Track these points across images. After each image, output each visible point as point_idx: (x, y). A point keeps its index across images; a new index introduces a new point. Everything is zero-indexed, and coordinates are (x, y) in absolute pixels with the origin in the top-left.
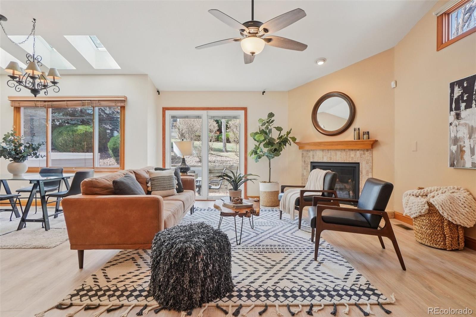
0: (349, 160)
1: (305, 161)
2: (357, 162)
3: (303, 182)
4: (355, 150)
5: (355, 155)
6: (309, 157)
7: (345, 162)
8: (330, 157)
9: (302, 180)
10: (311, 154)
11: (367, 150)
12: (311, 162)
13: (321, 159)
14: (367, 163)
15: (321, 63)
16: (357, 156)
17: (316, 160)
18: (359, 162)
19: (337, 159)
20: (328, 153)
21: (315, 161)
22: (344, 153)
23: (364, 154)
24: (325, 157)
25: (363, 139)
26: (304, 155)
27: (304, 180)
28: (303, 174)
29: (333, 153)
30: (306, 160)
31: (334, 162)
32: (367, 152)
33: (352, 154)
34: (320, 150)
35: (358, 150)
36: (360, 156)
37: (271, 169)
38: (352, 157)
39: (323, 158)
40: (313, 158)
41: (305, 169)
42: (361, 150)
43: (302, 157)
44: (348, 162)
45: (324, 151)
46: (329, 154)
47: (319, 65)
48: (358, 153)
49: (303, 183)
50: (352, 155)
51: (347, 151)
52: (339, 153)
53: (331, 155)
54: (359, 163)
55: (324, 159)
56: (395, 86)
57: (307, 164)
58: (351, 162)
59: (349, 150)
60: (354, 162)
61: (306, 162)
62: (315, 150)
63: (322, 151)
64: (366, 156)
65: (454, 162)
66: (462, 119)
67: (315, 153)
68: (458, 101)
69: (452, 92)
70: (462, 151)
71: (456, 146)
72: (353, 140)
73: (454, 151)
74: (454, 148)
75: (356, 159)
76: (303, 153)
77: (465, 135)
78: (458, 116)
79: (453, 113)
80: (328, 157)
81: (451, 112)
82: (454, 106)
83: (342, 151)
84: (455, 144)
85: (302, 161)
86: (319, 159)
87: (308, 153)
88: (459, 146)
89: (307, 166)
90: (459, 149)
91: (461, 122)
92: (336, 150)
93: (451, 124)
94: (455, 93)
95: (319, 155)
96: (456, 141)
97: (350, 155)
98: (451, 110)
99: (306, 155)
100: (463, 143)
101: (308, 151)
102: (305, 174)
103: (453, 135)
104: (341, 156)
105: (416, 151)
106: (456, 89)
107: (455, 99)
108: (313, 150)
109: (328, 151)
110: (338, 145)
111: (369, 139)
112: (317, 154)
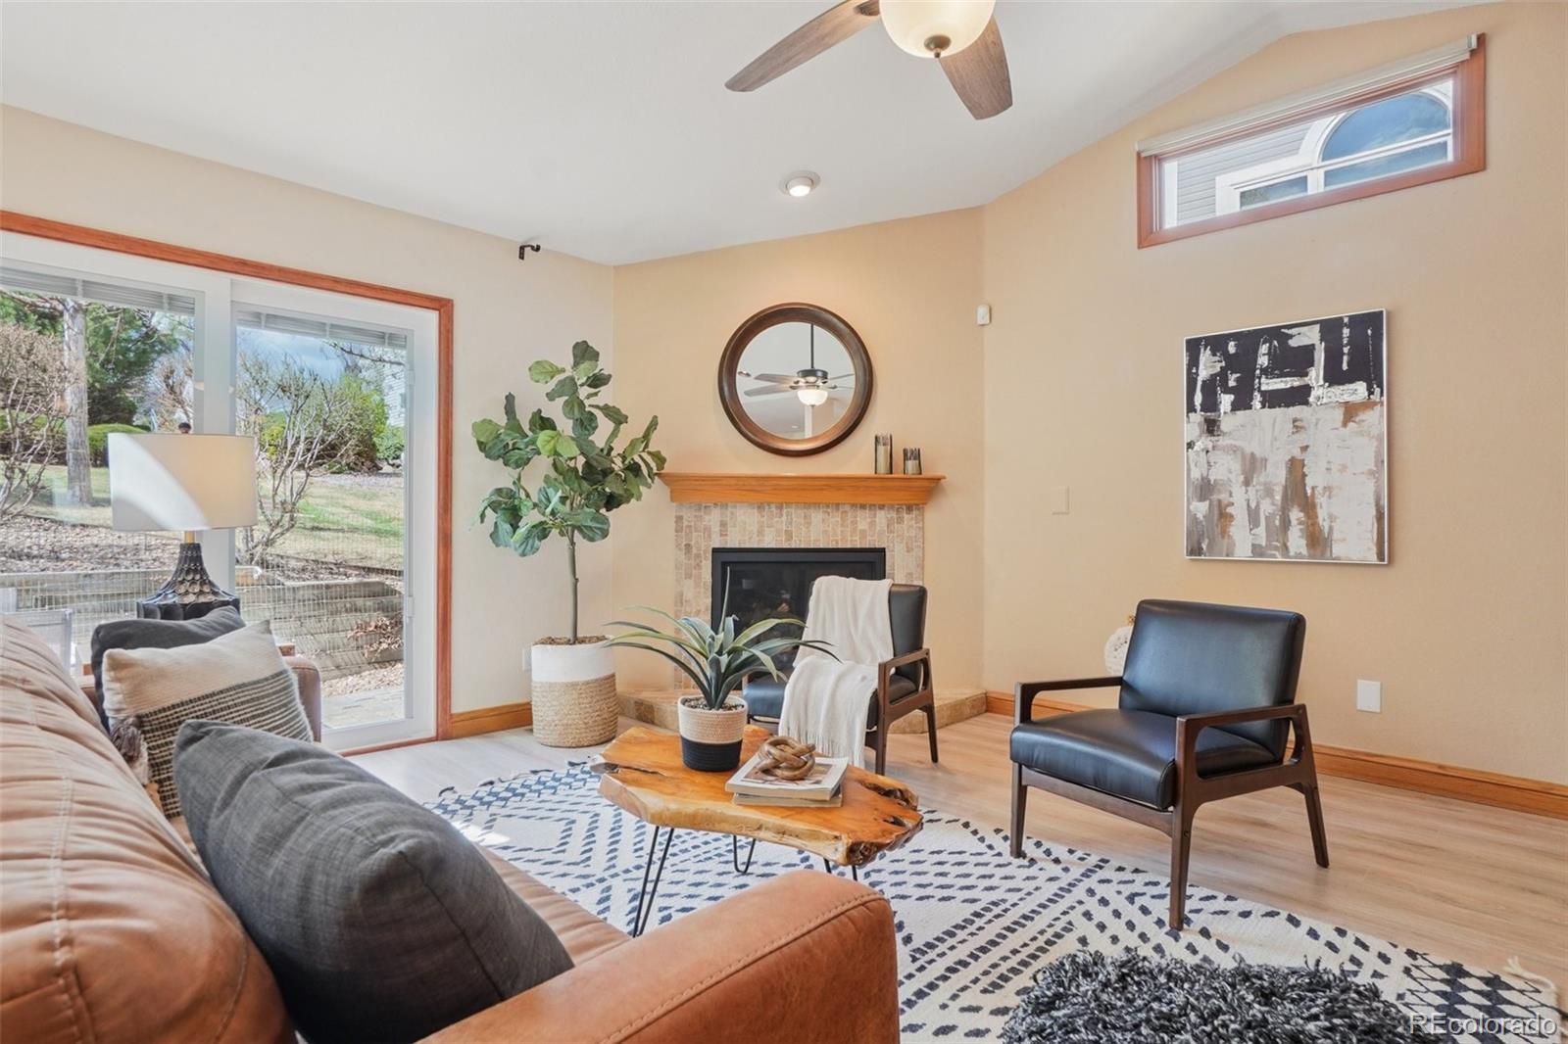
0: (851, 541)
1: (688, 546)
2: (877, 546)
4: (872, 506)
5: (872, 524)
6: (708, 529)
7: (839, 546)
8: (786, 531)
10: (713, 518)
11: (910, 509)
12: (715, 551)
13: (755, 538)
14: (909, 550)
15: (800, 191)
16: (878, 528)
17: (733, 542)
18: (882, 546)
19: (812, 538)
20: (782, 515)
21: (729, 546)
22: (835, 518)
23: (900, 520)
24: (767, 530)
25: (904, 473)
26: (685, 524)
28: (682, 595)
29: (796, 515)
30: (693, 543)
31: (802, 546)
32: (907, 513)
33: (863, 520)
34: (751, 505)
35: (882, 507)
36: (888, 527)
37: (579, 584)
38: (863, 534)
39: (760, 533)
40: (723, 534)
41: (688, 576)
42: (891, 507)
43: (677, 531)
44: (849, 546)
45: (767, 507)
46: (784, 518)
47: (794, 197)
48: (882, 517)
50: (862, 525)
51: (846, 512)
52: (817, 516)
53: (791, 523)
54: (882, 551)
55: (763, 536)
56: (988, 322)
57: (698, 556)
58: (859, 546)
59: (853, 506)
60: (867, 546)
61: (694, 551)
62: (729, 504)
63: (756, 510)
64: (905, 526)
65: (1199, 543)
66: (1224, 434)
67: (729, 515)
68: (1211, 388)
69: (1193, 362)
70: (1223, 516)
71: (1207, 503)
72: (870, 472)
73: (1200, 516)
74: (1201, 508)
75: (876, 537)
76: (681, 514)
77: (1232, 477)
78: (1211, 427)
79: (1198, 417)
80: (778, 531)
81: (1191, 415)
82: (1198, 398)
83: (829, 510)
84: (1202, 499)
85: (678, 546)
86: (747, 538)
87: (702, 514)
88: (1215, 503)
89: (698, 565)
90: (1216, 512)
91: (1223, 441)
92: (808, 505)
93: (1190, 445)
94: (1201, 367)
95: (745, 523)
96: (1205, 489)
97: (854, 523)
98: (1191, 408)
99: (692, 524)
100: (1228, 495)
101: (700, 509)
102: (689, 594)
103: (1196, 474)
104: (827, 528)
105: (1067, 514)
106: (1206, 358)
107: (1204, 382)
108: (724, 506)
109: (780, 507)
110: (822, 489)
111: (920, 473)
112: (739, 519)
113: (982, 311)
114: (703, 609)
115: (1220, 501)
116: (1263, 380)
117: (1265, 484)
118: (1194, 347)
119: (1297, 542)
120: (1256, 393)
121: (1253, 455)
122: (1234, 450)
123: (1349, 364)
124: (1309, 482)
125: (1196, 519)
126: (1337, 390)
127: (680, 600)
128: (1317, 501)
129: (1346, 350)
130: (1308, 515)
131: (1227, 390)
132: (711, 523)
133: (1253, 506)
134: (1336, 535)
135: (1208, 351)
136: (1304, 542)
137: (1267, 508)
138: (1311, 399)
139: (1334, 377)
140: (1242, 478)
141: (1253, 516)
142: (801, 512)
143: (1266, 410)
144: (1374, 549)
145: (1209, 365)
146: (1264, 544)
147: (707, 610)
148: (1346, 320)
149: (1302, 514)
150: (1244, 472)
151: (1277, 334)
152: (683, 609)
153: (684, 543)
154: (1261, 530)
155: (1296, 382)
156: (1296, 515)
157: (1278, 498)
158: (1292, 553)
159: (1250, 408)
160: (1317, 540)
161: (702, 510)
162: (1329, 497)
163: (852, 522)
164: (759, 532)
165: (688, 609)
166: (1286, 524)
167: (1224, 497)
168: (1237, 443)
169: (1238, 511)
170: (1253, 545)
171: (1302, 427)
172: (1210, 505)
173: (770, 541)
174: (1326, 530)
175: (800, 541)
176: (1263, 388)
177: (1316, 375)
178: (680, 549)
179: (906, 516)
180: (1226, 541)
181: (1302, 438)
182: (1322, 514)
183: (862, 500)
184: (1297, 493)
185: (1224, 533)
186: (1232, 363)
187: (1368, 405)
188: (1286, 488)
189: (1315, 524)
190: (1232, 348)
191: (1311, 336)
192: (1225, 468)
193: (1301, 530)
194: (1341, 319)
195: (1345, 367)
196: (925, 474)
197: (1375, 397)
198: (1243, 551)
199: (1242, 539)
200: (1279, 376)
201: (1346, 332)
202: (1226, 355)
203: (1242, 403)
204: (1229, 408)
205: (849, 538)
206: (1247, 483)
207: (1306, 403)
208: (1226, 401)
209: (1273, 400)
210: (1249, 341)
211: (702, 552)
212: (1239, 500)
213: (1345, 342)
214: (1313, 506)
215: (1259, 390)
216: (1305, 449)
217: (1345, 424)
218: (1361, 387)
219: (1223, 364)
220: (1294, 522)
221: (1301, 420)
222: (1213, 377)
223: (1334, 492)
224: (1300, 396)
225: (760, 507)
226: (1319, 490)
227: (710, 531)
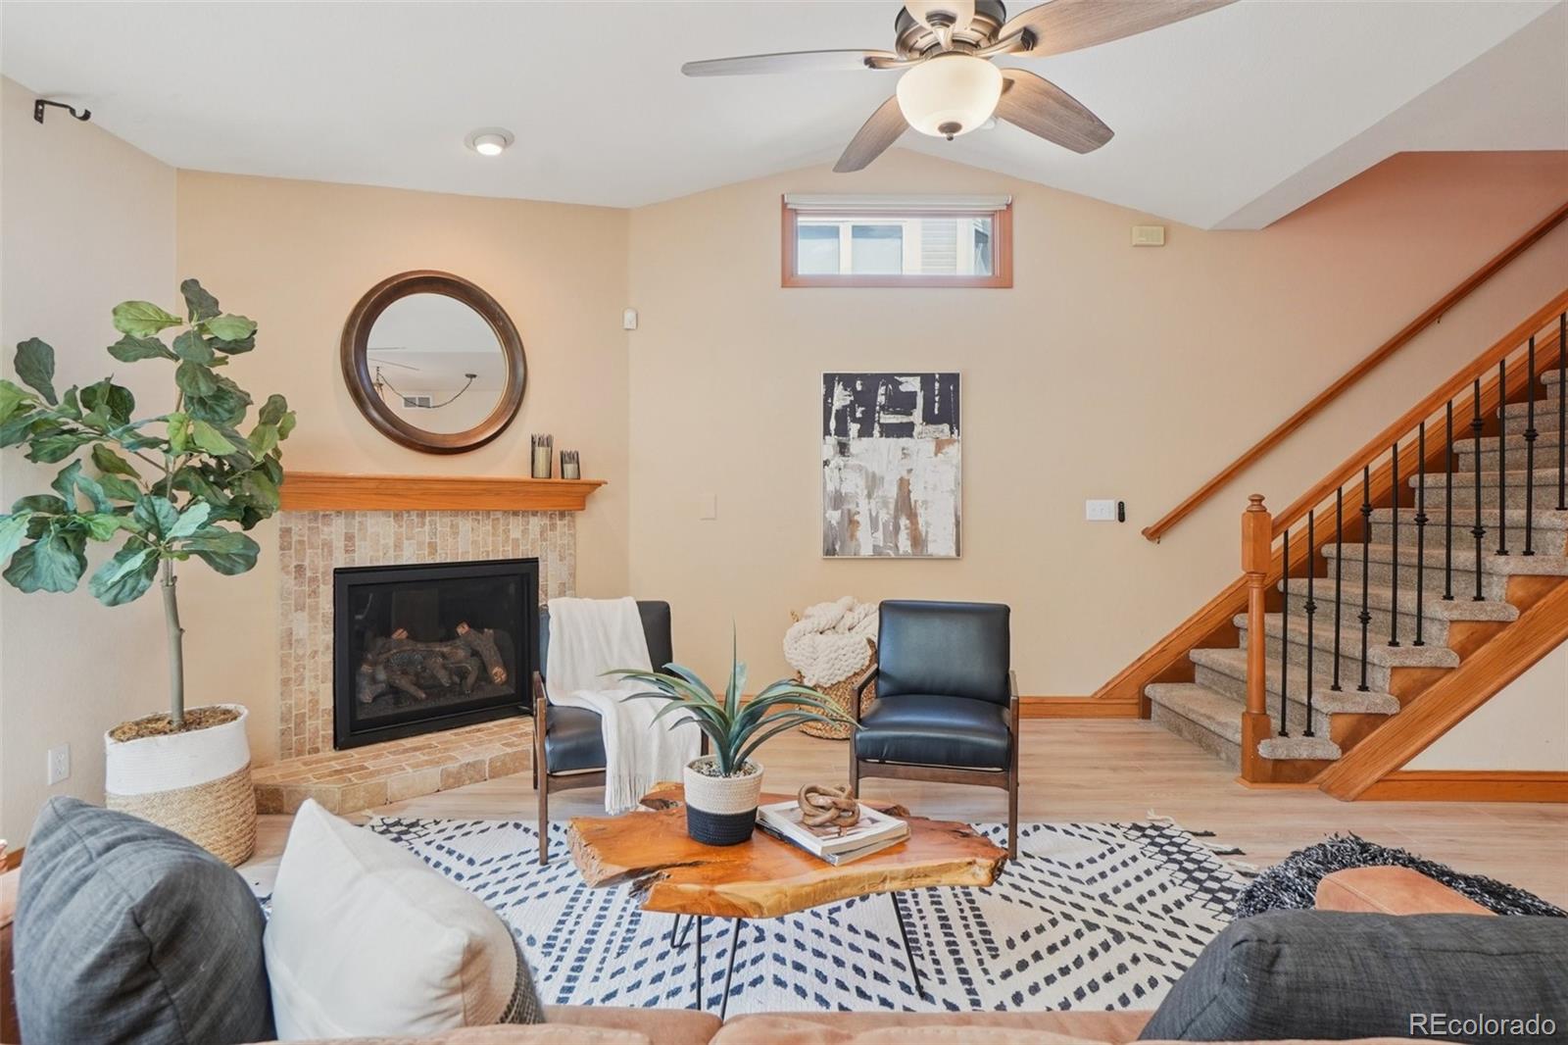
0: (504, 551)
1: (300, 568)
2: (530, 557)
3: (293, 676)
4: (525, 513)
5: (525, 532)
6: (328, 546)
7: (491, 559)
8: (429, 543)
9: (284, 663)
10: (335, 530)
11: (562, 515)
12: (337, 572)
13: (391, 552)
14: (561, 559)
15: (490, 149)
16: (531, 536)
17: (363, 558)
18: (535, 556)
19: (460, 551)
20: (424, 524)
21: (356, 565)
22: (486, 526)
23: (553, 527)
24: (406, 543)
25: (563, 477)
26: (295, 538)
27: (294, 664)
28: (291, 634)
29: (442, 523)
30: (306, 563)
31: (448, 561)
32: (560, 520)
33: (515, 527)
34: (386, 512)
35: (535, 514)
36: (541, 535)
38: (516, 543)
39: (398, 546)
40: (349, 550)
41: (300, 607)
42: (545, 513)
43: (282, 548)
44: (501, 558)
45: (405, 515)
46: (427, 528)
47: (480, 154)
48: (536, 523)
49: (289, 679)
50: (516, 533)
51: (498, 519)
52: (465, 524)
53: (435, 534)
54: (535, 561)
55: (402, 550)
56: (634, 326)
57: (313, 580)
58: (511, 558)
59: (505, 512)
60: (520, 557)
61: (309, 574)
62: (357, 512)
63: (392, 519)
64: (558, 533)
65: (833, 545)
66: (853, 456)
67: (356, 525)
68: (842, 416)
69: (829, 393)
70: (851, 522)
71: (840, 511)
72: (527, 476)
73: (834, 522)
74: (835, 516)
75: (529, 547)
76: (289, 526)
77: (858, 491)
78: (843, 448)
79: (832, 440)
80: (420, 545)
81: (827, 437)
82: (833, 424)
83: (480, 518)
84: (835, 508)
85: (285, 568)
86: (381, 554)
87: (320, 525)
88: (846, 512)
89: (314, 592)
90: (846, 519)
91: (852, 461)
92: (456, 512)
93: (826, 463)
94: (835, 398)
95: (378, 535)
96: (838, 500)
97: (506, 532)
98: (827, 432)
99: (306, 539)
100: (855, 506)
101: (316, 519)
102: (301, 631)
103: (830, 487)
104: (475, 538)
105: (714, 519)
106: (839, 392)
107: (837, 411)
108: (350, 514)
109: (422, 515)
110: (479, 494)
111: (579, 478)
112: (370, 530)
113: (629, 316)
114: (321, 649)
115: (849, 511)
116: (881, 414)
117: (882, 497)
118: (830, 380)
119: (904, 544)
120: (876, 425)
121: (874, 475)
122: (860, 468)
123: (939, 410)
124: (913, 497)
125: (831, 525)
126: (932, 427)
127: (288, 639)
128: (918, 511)
129: (937, 399)
130: (912, 523)
131: (855, 420)
132: (333, 536)
133: (874, 514)
134: (930, 538)
135: (841, 387)
136: (909, 543)
137: (884, 516)
138: (914, 434)
139: (929, 418)
140: (866, 492)
141: (874, 522)
142: (447, 520)
143: (884, 438)
144: (954, 548)
145: (841, 398)
146: (881, 545)
147: (328, 648)
148: (937, 376)
149: (908, 522)
150: (867, 487)
151: (890, 379)
152: (293, 651)
153: (295, 564)
154: (880, 535)
155: (904, 419)
156: (904, 522)
157: (892, 506)
158: (901, 552)
159: (872, 436)
160: (917, 541)
161: (320, 520)
162: (926, 509)
163: (504, 530)
164: (396, 546)
165: (300, 652)
166: (897, 529)
167: (852, 507)
168: (862, 464)
169: (863, 519)
170: (874, 546)
171: (909, 455)
172: (842, 513)
173: (409, 556)
174: (924, 534)
175: (446, 554)
176: (882, 421)
177: (917, 416)
178: (288, 573)
179: (558, 522)
180: (854, 543)
181: (907, 463)
182: (921, 521)
183: (516, 507)
184: (905, 506)
185: (852, 536)
186: (859, 398)
187: (951, 442)
188: (897, 502)
189: (916, 529)
190: (859, 387)
191: (912, 385)
192: (854, 484)
193: (907, 534)
194: (934, 375)
195: (936, 412)
196: (584, 478)
197: (955, 436)
198: (866, 551)
199: (866, 541)
200: (892, 413)
201: (937, 385)
202: (854, 390)
203: (865, 432)
204: (856, 435)
205: (501, 549)
206: (869, 496)
207: (911, 436)
208: (854, 428)
209: (889, 431)
210: (872, 381)
211: (319, 575)
212: (864, 509)
213: (936, 392)
214: (916, 515)
215: (879, 423)
216: (910, 471)
217: (936, 455)
218: (946, 427)
219: (852, 398)
220: (902, 527)
221: (907, 449)
222: (845, 407)
223: (930, 504)
224: (906, 430)
225: (397, 516)
226: (920, 503)
227: (331, 547)
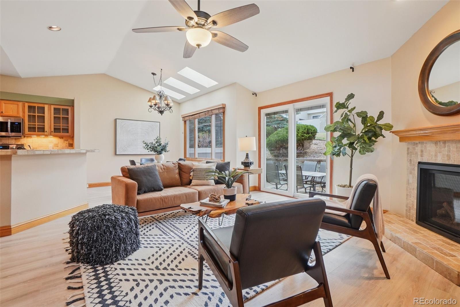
1: (410, 160)
3: (408, 194)
6: (416, 153)
8: (447, 155)
9: (407, 190)
10: (419, 148)
12: (419, 163)
13: (434, 158)
19: (459, 160)
20: (445, 147)
21: (424, 161)
24: (439, 154)
26: (410, 151)
28: (409, 181)
29: (453, 147)
30: (412, 159)
34: (433, 143)
39: (436, 155)
40: (421, 156)
41: (411, 173)
43: (408, 154)
45: (439, 143)
46: (446, 149)
53: (450, 151)
55: (437, 157)
57: (413, 165)
61: (412, 163)
62: (424, 142)
63: (434, 145)
67: (424, 147)
76: (409, 147)
80: (444, 155)
85: (407, 160)
86: (431, 158)
87: (415, 147)
89: (414, 169)
92: (458, 141)
95: (430, 151)
99: (412, 151)
102: (411, 181)
108: (422, 143)
109: (444, 143)
112: (428, 149)
132: (418, 151)
142: (454, 145)
161: (415, 145)
165: (410, 187)
173: (440, 159)
175: (454, 160)
178: (408, 162)
211: (415, 163)
225: (436, 143)
227: (417, 154)
